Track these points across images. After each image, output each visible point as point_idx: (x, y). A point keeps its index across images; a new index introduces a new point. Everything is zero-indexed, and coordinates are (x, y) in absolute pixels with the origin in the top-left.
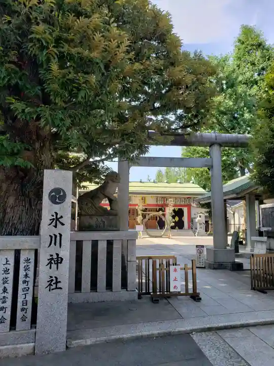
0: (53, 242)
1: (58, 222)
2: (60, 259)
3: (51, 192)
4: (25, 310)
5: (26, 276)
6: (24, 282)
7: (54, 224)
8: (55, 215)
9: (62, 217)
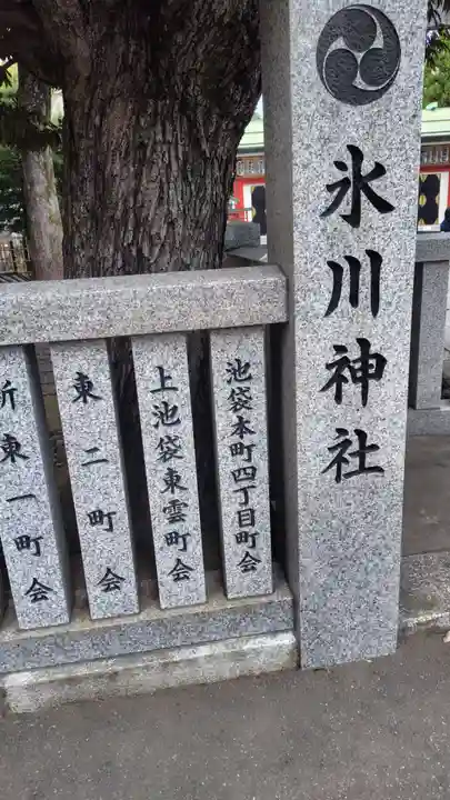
0: (346, 291)
1: (363, 197)
2: (372, 362)
3: (327, 37)
4: (250, 539)
5: (242, 427)
6: (237, 449)
7: (345, 207)
8: (349, 163)
9: (379, 171)
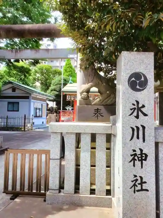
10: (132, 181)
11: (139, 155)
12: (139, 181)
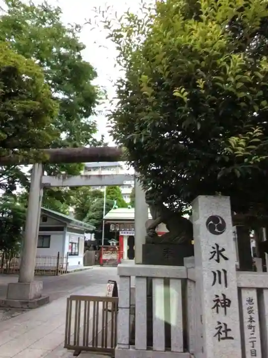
10: (217, 329)
11: (222, 300)
12: (223, 329)
